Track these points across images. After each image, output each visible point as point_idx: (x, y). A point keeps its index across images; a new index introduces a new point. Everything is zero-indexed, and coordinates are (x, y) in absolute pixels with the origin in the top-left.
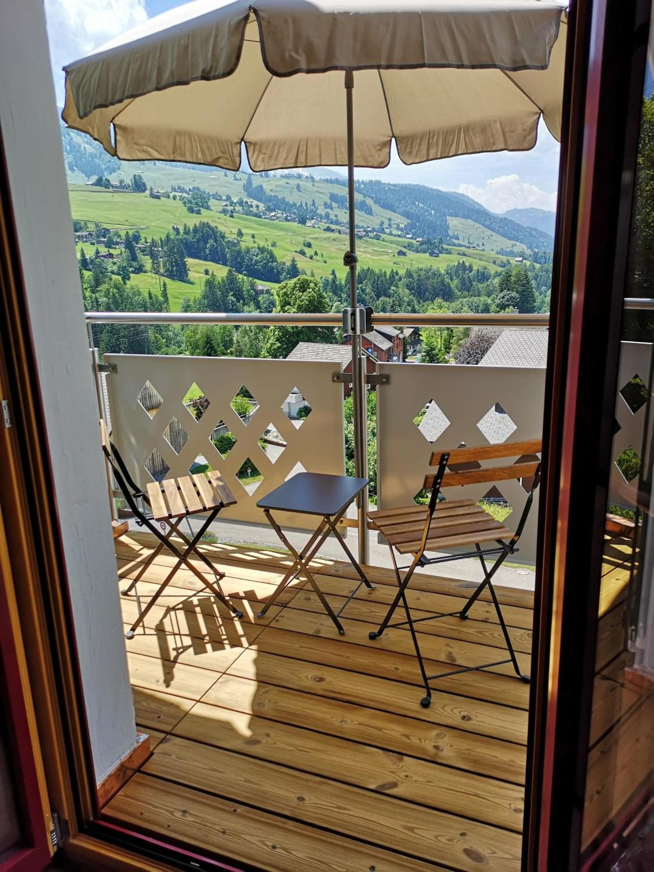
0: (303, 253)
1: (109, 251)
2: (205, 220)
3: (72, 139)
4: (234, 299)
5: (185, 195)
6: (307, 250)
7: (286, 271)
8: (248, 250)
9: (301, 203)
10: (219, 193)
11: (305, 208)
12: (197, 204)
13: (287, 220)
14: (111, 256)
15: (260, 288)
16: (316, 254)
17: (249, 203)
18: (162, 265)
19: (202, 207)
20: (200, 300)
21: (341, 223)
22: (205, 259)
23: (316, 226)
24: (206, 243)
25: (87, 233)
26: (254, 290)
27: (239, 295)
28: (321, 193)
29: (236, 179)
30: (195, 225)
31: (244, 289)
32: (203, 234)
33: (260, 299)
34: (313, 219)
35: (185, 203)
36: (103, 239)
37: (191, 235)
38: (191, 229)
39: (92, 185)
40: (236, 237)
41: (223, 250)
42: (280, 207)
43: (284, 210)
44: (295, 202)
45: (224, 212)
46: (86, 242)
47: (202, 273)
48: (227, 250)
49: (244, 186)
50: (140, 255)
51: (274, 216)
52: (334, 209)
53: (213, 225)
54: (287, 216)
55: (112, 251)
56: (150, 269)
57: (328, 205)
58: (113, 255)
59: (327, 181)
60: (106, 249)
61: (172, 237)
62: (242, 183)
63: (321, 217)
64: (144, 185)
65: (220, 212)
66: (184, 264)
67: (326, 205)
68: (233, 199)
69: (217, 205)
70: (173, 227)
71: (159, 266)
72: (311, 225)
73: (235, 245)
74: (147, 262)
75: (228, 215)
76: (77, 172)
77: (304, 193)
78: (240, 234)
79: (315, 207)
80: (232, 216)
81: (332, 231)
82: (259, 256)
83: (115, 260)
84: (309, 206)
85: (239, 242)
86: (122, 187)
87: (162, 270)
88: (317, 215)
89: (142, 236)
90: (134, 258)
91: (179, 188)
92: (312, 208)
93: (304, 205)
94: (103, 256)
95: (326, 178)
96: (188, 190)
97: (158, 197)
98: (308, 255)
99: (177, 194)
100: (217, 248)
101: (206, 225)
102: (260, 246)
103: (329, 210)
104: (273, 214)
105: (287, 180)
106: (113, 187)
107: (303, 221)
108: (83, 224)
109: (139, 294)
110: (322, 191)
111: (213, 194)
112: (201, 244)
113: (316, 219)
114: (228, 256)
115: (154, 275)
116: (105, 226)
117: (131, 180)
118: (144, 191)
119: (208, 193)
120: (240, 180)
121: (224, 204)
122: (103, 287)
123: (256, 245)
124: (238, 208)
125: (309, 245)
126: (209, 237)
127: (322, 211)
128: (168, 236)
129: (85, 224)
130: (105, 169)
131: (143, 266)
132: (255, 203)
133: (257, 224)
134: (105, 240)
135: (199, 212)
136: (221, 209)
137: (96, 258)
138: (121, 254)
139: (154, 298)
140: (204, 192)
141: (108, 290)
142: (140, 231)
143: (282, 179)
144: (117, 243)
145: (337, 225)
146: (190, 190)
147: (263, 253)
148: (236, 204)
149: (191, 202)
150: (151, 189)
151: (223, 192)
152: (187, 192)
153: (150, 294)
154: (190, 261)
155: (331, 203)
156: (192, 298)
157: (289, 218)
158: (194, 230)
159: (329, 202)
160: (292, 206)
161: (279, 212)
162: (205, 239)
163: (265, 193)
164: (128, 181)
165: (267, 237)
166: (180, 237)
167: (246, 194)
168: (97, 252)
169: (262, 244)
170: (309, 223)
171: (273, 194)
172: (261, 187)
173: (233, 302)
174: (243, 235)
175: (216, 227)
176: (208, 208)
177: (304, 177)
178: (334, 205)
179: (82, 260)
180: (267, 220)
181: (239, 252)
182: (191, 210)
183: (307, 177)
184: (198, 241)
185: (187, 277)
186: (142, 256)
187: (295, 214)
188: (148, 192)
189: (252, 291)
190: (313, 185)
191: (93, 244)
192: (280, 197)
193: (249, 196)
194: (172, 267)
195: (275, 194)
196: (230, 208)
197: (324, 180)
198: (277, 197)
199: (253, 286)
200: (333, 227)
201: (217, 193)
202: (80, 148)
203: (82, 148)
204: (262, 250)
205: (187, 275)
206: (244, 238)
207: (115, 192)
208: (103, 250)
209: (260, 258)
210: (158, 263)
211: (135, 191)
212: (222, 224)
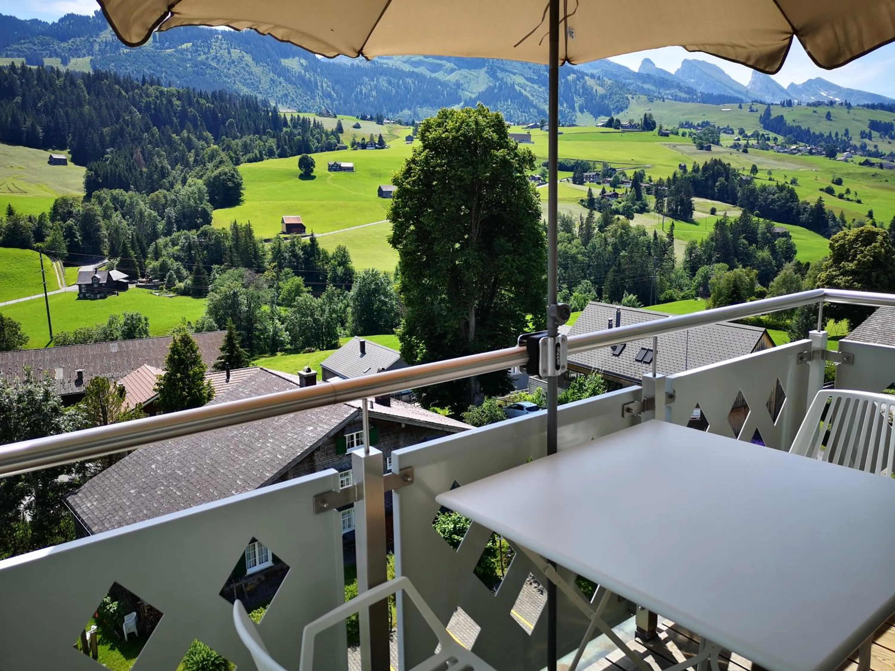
0: (830, 191)
1: (614, 191)
2: (717, 157)
3: (586, 82)
4: (746, 242)
5: (694, 131)
6: (836, 188)
7: (809, 212)
8: (764, 189)
9: (830, 133)
10: (731, 127)
11: (834, 139)
12: (707, 140)
13: (811, 153)
14: (616, 195)
15: (777, 230)
16: (848, 191)
17: (766, 136)
18: (666, 205)
19: (713, 143)
20: (707, 243)
21: (883, 155)
22: (713, 199)
23: (849, 159)
24: (715, 181)
25: (594, 173)
26: (770, 233)
27: (752, 238)
28: (857, 121)
29: (752, 111)
30: (706, 162)
31: (759, 232)
32: (713, 173)
33: (776, 242)
34: (845, 151)
35: (694, 139)
36: (609, 179)
37: (700, 173)
38: (701, 167)
39: (603, 126)
40: (749, 173)
41: (733, 190)
42: (802, 137)
43: (808, 142)
44: (822, 132)
45: (736, 146)
46: (593, 182)
47: (707, 213)
48: (738, 188)
49: (761, 117)
50: (644, 195)
51: (795, 149)
52: (873, 139)
53: (725, 162)
54: (811, 149)
55: (617, 191)
56: (653, 208)
57: (867, 135)
58: (618, 194)
59: (868, 106)
60: (613, 189)
61: (679, 176)
62: (758, 115)
63: (855, 148)
64: (654, 123)
65: (731, 147)
66: (690, 203)
67: (863, 135)
68: (746, 133)
69: (728, 140)
70: (680, 165)
71: (663, 206)
72: (843, 158)
73: (749, 182)
74: (651, 201)
75: (741, 150)
76: (586, 113)
77: (835, 121)
78: (754, 170)
79: (848, 137)
80: (745, 151)
81: (872, 165)
82: (776, 195)
83: (620, 200)
84: (840, 136)
85: (752, 178)
86: (632, 127)
87: (665, 210)
88: (850, 146)
89: (647, 175)
90: (639, 197)
91: (687, 123)
92: (844, 138)
93: (833, 135)
94: (608, 196)
95: (866, 103)
96: (696, 125)
97: (666, 135)
98: (837, 194)
99: (687, 131)
100: (727, 185)
101: (716, 162)
102: (780, 184)
103: (866, 141)
104: (794, 147)
105: (814, 109)
106: (623, 127)
107: (832, 155)
108: (591, 164)
109: (644, 234)
110: (859, 119)
111: (724, 128)
112: (710, 182)
113: (849, 151)
114: (739, 194)
115: (657, 215)
116: (613, 166)
117: (641, 120)
118: (652, 129)
119: (719, 127)
120: (757, 111)
121: (736, 138)
122: (611, 227)
123: (774, 184)
124: (753, 142)
125: (839, 182)
126: (719, 175)
127: (856, 141)
128: (675, 175)
129: (594, 164)
130: (614, 109)
131: (647, 205)
132: (772, 135)
133: (775, 160)
134: (611, 179)
135: (709, 149)
136: (731, 143)
137: (602, 198)
138: (626, 192)
139: (659, 239)
140: (714, 126)
141: (616, 231)
142: (646, 170)
143: (809, 107)
144: (623, 183)
145: (877, 157)
146: (698, 125)
147: (781, 192)
148: (749, 137)
149: (701, 139)
150: (661, 127)
151: (735, 126)
152: (694, 128)
153: (655, 234)
154: (696, 201)
155: (870, 132)
156: (699, 241)
157: (814, 151)
158: (703, 168)
159: (867, 130)
160: (818, 137)
161: (802, 144)
162: (714, 178)
163: (786, 124)
164: (638, 120)
165: (786, 173)
166: (687, 175)
167: (762, 125)
168: (604, 191)
169: (782, 181)
170: (840, 156)
171: (795, 124)
172: (782, 117)
173: (744, 245)
174: (757, 172)
175: (729, 164)
176: (717, 143)
177: (837, 103)
178: (875, 134)
179: (589, 200)
180: (786, 154)
181: (753, 191)
182: (701, 147)
183: (841, 104)
184: (707, 179)
185: (691, 217)
186: (647, 196)
187: (822, 146)
188: (657, 129)
189: (768, 234)
190: (849, 112)
191: (599, 183)
192: (803, 128)
193: (765, 128)
194: (677, 206)
195: (797, 124)
196: (743, 142)
197: (864, 106)
198: (800, 127)
199: (769, 228)
200: (873, 160)
201: (728, 126)
202: (592, 90)
203: (594, 90)
204: (781, 188)
205: (692, 215)
206: (758, 175)
207: (624, 132)
208: (609, 190)
209: (778, 197)
210: (662, 203)
211: (644, 130)
212: (734, 160)
